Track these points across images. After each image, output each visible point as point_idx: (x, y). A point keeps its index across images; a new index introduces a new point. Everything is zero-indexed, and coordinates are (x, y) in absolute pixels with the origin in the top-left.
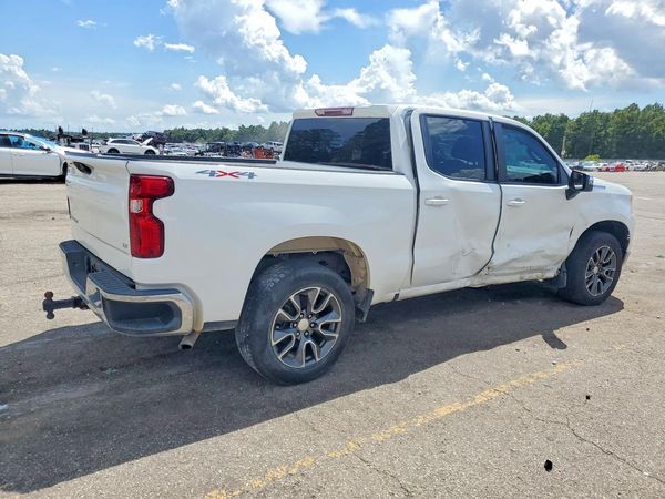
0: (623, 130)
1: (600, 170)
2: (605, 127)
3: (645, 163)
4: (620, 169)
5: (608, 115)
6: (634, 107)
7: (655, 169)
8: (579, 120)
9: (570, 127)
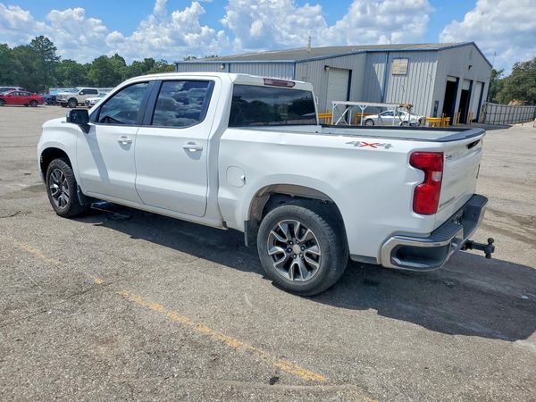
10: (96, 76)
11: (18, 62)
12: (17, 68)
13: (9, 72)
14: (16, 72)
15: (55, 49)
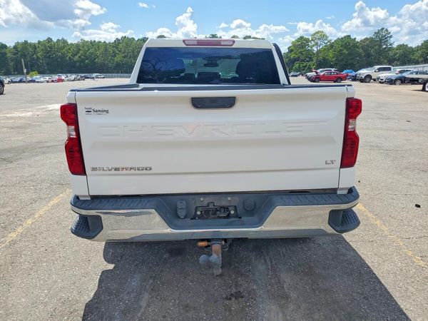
0: (48, 55)
1: (48, 82)
2: (35, 53)
3: (73, 76)
4: (60, 80)
5: (34, 44)
6: (49, 40)
7: (79, 80)
8: (15, 47)
9: (10, 52)
10: (422, 56)
11: (361, 50)
12: (359, 55)
13: (352, 59)
14: (358, 58)
15: (391, 37)
